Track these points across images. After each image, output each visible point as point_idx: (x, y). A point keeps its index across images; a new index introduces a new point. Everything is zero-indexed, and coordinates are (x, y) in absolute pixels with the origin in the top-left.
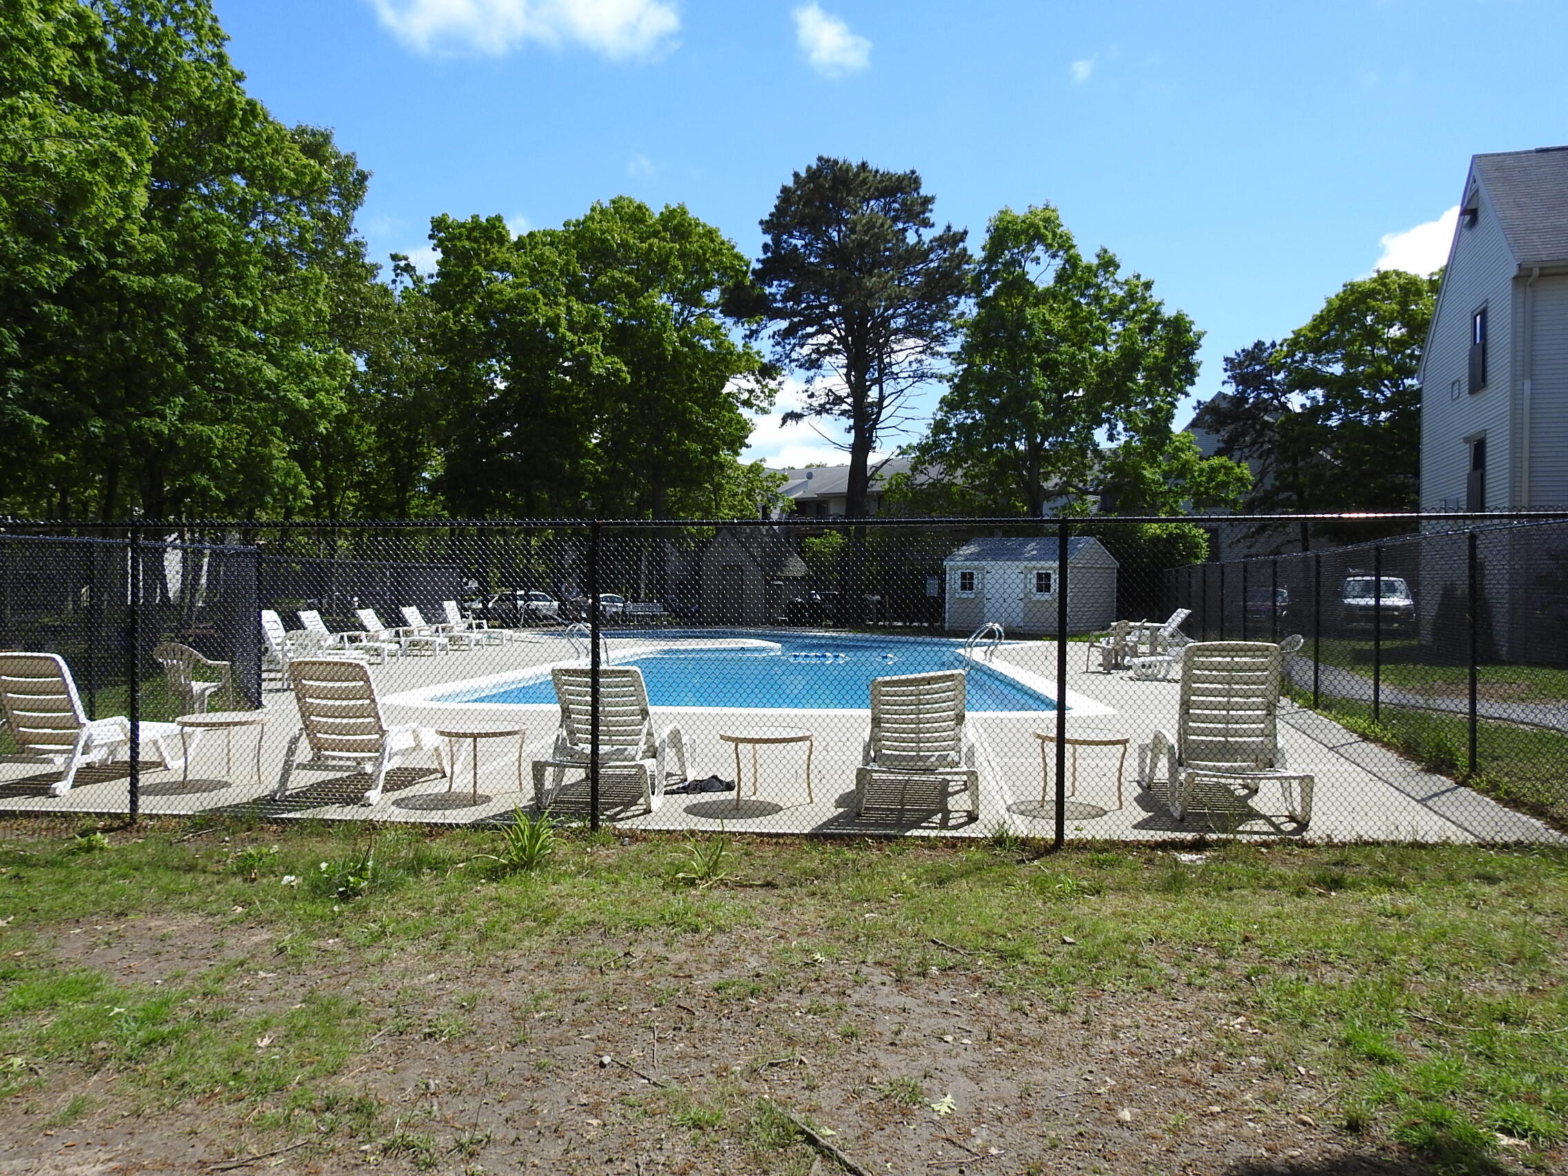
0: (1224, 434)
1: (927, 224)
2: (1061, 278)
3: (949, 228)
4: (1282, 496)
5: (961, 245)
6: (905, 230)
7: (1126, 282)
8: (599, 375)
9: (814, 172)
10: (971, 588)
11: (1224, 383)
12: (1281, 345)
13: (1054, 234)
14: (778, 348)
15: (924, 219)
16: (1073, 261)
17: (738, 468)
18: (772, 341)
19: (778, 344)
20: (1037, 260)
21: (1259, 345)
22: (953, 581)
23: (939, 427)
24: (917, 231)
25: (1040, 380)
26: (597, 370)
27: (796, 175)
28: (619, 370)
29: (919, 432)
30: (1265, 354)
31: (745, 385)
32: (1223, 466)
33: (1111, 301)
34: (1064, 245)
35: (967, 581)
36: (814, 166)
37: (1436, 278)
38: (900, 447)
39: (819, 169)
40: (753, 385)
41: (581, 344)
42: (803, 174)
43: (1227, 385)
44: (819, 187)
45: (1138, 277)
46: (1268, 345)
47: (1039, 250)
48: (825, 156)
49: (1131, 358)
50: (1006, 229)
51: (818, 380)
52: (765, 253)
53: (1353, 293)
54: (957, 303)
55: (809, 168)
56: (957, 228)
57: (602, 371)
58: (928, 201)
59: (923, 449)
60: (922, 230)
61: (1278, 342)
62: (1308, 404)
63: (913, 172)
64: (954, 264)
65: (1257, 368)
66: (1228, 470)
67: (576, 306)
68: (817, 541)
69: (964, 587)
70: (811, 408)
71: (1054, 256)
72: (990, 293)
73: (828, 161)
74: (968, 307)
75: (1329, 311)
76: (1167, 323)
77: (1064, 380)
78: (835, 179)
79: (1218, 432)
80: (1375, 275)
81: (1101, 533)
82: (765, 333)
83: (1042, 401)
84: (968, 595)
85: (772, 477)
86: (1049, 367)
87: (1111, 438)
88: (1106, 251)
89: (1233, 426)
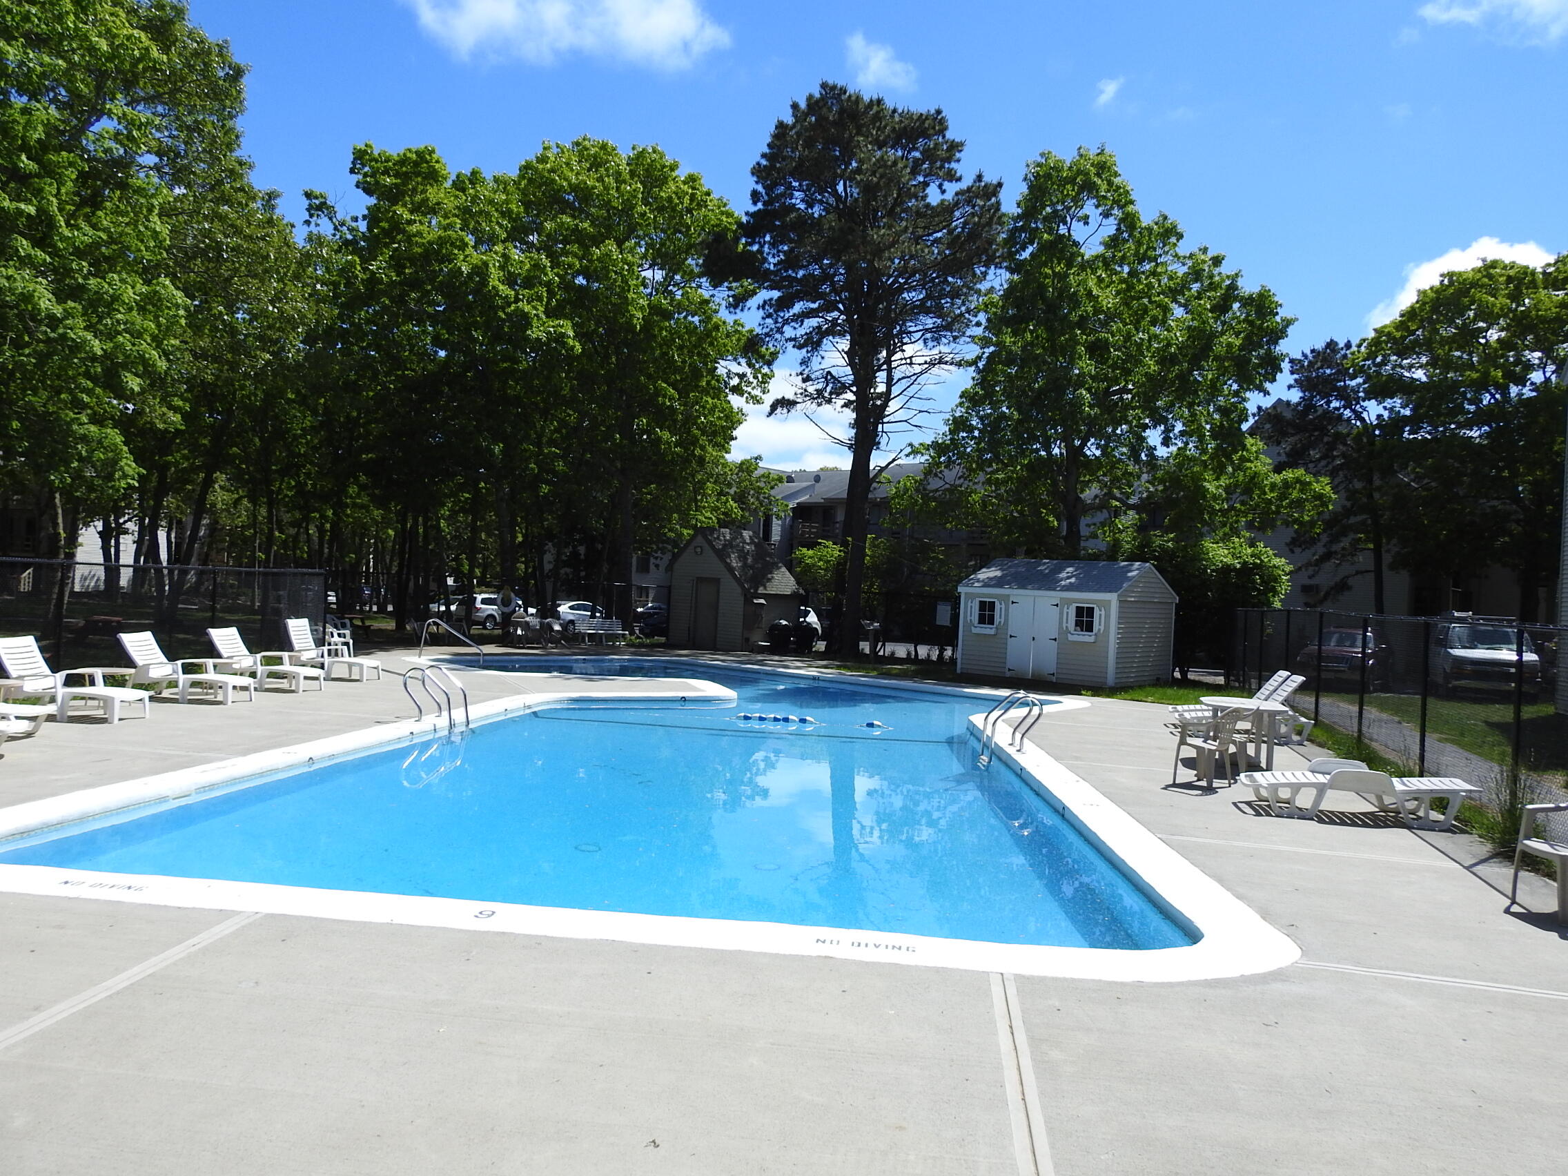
0: (1286, 446)
1: (952, 177)
2: (1113, 242)
3: (980, 178)
4: (1353, 520)
5: (993, 199)
6: (926, 184)
7: (1191, 256)
8: (538, 339)
9: (817, 101)
10: (991, 622)
11: (1290, 387)
12: (1359, 346)
13: (1110, 183)
14: (769, 321)
15: (950, 170)
16: (1129, 222)
17: (725, 465)
18: (761, 313)
19: (770, 316)
20: (1085, 220)
21: (1331, 345)
22: (969, 612)
23: (959, 424)
24: (940, 186)
25: (1085, 365)
26: (536, 333)
27: (795, 106)
28: (563, 335)
29: (935, 429)
30: (1339, 356)
31: (735, 368)
32: (1298, 480)
33: (1171, 278)
34: (1121, 199)
35: (987, 612)
36: (817, 95)
37: (1551, 269)
38: (911, 445)
39: (823, 98)
40: (743, 368)
41: (517, 300)
42: (803, 105)
43: (1293, 390)
44: (821, 120)
45: (1205, 250)
46: (1341, 345)
47: (1089, 208)
48: (831, 82)
49: (1200, 342)
50: (1048, 176)
51: (815, 361)
52: (755, 203)
53: (1451, 282)
54: (985, 274)
55: (810, 97)
56: (990, 178)
57: (543, 337)
58: (955, 147)
59: (938, 447)
60: (946, 185)
61: (1355, 342)
62: (1386, 414)
63: (939, 112)
64: (983, 221)
65: (1328, 371)
66: (1305, 485)
67: (516, 254)
68: (811, 552)
69: (982, 620)
70: (805, 393)
71: (1106, 215)
72: (1026, 255)
73: (834, 87)
74: (997, 279)
75: (1424, 304)
76: (1247, 301)
77: (1114, 367)
78: (842, 111)
79: (1279, 443)
80: (1480, 264)
81: (1155, 558)
82: (754, 302)
83: (1089, 390)
84: (988, 630)
85: (767, 476)
86: (1098, 350)
87: (1166, 442)
88: (1165, 218)
89: (1297, 438)
